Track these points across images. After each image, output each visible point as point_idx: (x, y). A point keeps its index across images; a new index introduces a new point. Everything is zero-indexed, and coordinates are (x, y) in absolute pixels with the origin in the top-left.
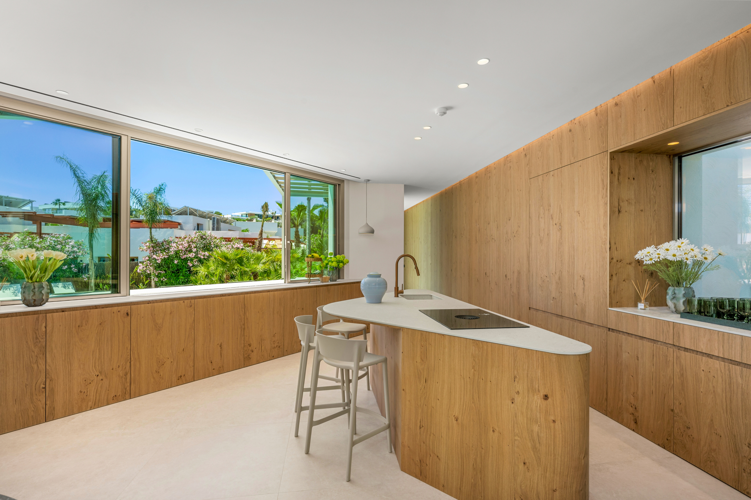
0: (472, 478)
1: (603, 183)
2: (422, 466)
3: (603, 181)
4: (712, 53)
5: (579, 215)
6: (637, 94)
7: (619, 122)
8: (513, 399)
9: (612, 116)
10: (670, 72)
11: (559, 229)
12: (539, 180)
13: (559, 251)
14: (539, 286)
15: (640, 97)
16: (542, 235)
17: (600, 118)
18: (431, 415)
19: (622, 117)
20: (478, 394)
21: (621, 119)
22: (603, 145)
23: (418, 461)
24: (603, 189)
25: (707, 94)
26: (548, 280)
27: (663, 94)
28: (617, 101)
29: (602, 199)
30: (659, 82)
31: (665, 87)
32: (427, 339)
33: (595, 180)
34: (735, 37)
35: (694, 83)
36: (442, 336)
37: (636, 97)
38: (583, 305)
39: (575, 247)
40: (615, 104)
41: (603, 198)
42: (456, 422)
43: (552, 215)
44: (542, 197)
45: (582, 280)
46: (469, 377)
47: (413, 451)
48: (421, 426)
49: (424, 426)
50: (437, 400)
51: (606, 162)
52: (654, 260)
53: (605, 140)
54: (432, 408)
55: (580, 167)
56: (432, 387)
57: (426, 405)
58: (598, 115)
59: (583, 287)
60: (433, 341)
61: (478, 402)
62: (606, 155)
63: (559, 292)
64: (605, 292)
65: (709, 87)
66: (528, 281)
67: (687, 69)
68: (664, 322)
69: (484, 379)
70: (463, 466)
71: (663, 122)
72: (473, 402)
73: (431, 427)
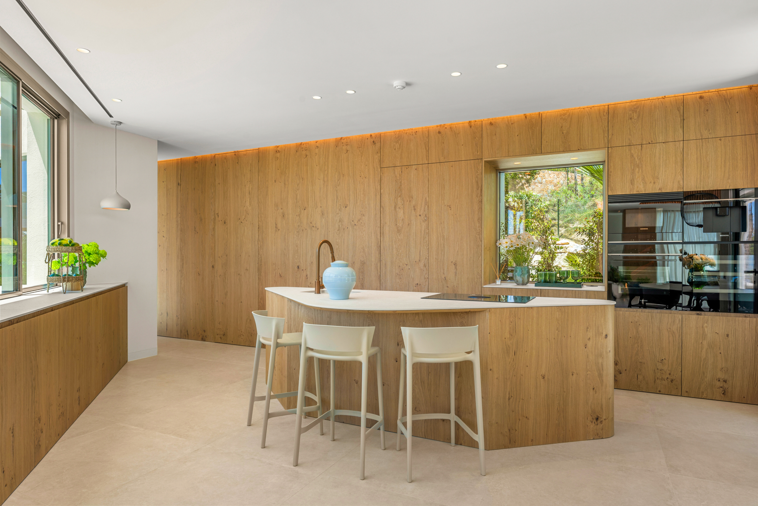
0: (556, 420)
1: (478, 185)
2: (511, 433)
3: (477, 182)
4: (569, 113)
5: (450, 209)
6: (511, 121)
7: (494, 138)
8: (586, 345)
9: (487, 132)
10: (538, 115)
11: (425, 220)
12: (396, 171)
13: (424, 240)
14: (397, 274)
15: (513, 125)
16: (401, 225)
17: (474, 130)
18: (520, 382)
19: (497, 135)
20: (561, 349)
21: (496, 137)
22: (477, 153)
23: (507, 432)
24: (478, 190)
25: (565, 139)
26: (409, 267)
27: (533, 128)
28: (492, 121)
29: (477, 198)
30: (530, 119)
31: (535, 124)
32: (516, 314)
33: (468, 181)
34: (584, 108)
35: (557, 129)
36: (531, 309)
37: (510, 124)
38: (455, 286)
39: (445, 237)
40: (490, 123)
41: (477, 196)
42: (543, 380)
43: (414, 207)
44: (400, 188)
45: (453, 265)
46: (554, 338)
47: (502, 425)
48: (510, 397)
49: (513, 396)
50: (526, 367)
51: (480, 168)
52: (514, 246)
53: (480, 150)
54: (521, 376)
55: (452, 167)
56: (521, 357)
57: (515, 376)
58: (472, 127)
59: (454, 271)
60: (522, 315)
61: (561, 356)
62: (480, 162)
63: (425, 278)
64: (479, 273)
65: (567, 135)
66: (379, 271)
67: (552, 117)
68: (534, 290)
69: (565, 336)
70: (549, 413)
71: (533, 148)
72: (557, 358)
73: (520, 394)
